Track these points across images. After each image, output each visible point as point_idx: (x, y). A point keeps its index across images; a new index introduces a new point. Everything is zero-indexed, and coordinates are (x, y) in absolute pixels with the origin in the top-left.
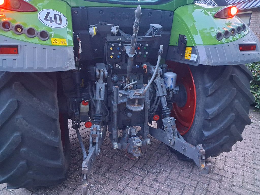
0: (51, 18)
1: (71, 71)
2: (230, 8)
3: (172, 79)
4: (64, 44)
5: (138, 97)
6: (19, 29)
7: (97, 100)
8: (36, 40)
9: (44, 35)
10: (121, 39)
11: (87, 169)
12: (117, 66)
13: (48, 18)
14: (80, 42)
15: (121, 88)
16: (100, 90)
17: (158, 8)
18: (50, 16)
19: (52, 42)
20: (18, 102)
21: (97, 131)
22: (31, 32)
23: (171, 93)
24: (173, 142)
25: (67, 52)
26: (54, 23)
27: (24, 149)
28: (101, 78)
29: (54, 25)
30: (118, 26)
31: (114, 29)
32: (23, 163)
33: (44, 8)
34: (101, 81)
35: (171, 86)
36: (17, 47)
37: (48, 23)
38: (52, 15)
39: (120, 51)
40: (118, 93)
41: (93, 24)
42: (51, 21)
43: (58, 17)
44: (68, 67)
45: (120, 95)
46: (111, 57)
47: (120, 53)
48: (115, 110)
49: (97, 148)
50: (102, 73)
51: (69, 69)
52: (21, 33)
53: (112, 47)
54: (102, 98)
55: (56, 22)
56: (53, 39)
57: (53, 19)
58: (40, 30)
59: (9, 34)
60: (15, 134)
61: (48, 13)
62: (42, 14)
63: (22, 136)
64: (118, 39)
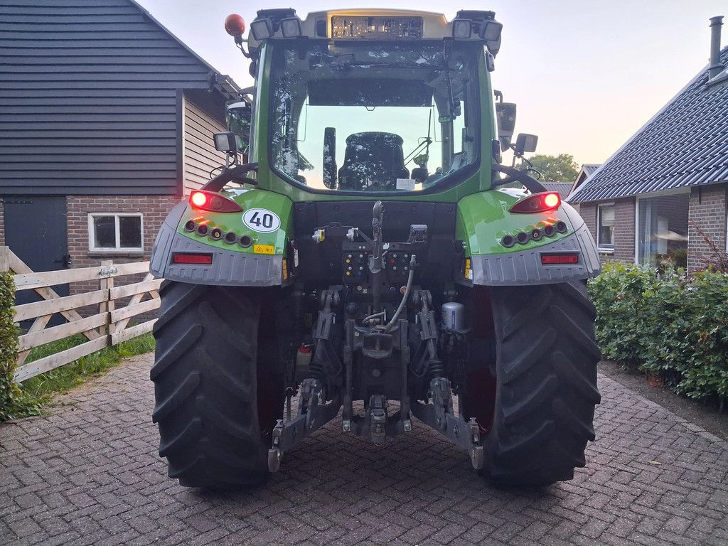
0: (258, 219)
1: (275, 287)
2: (546, 195)
3: (453, 313)
4: (269, 252)
5: (378, 334)
6: (217, 234)
7: (317, 339)
8: (235, 247)
9: (246, 241)
10: (364, 247)
11: (280, 430)
12: (359, 288)
13: (255, 220)
14: (296, 252)
15: (359, 323)
16: (324, 323)
17: (428, 200)
18: (257, 217)
19: (255, 249)
20: (203, 328)
21: (311, 387)
22: (230, 238)
23: (452, 338)
24: (443, 421)
25: (272, 263)
26: (261, 225)
27: (200, 397)
28: (328, 305)
29: (261, 228)
30: (357, 229)
31: (351, 233)
32: (197, 419)
33: (252, 207)
34: (327, 309)
35: (453, 326)
36: (211, 255)
37: (253, 226)
38: (260, 216)
39: (361, 265)
40: (353, 331)
41: (320, 227)
42: (258, 223)
43: (268, 218)
44: (270, 281)
45: (357, 334)
46: (348, 273)
47: (361, 268)
48: (347, 358)
49: (308, 417)
50: (329, 297)
51: (272, 284)
52: (219, 239)
53: (349, 259)
54: (326, 336)
55: (264, 225)
56: (256, 247)
57: (261, 221)
58: (242, 235)
59: (205, 240)
60: (192, 373)
61: (256, 214)
62: (248, 216)
63: (201, 375)
64: (360, 247)
